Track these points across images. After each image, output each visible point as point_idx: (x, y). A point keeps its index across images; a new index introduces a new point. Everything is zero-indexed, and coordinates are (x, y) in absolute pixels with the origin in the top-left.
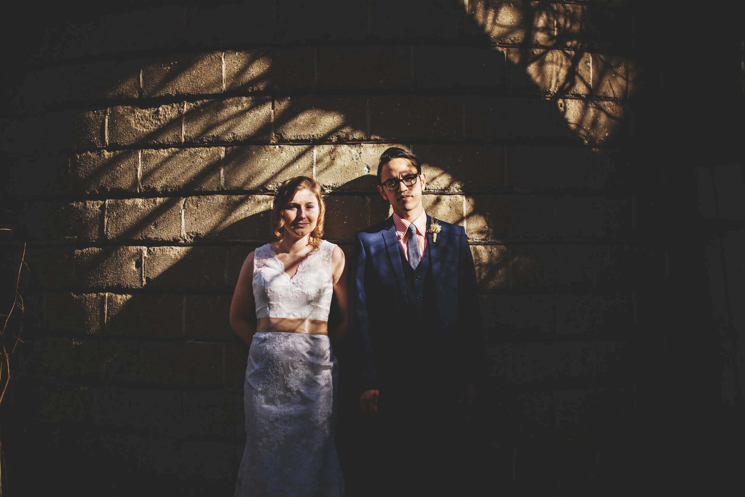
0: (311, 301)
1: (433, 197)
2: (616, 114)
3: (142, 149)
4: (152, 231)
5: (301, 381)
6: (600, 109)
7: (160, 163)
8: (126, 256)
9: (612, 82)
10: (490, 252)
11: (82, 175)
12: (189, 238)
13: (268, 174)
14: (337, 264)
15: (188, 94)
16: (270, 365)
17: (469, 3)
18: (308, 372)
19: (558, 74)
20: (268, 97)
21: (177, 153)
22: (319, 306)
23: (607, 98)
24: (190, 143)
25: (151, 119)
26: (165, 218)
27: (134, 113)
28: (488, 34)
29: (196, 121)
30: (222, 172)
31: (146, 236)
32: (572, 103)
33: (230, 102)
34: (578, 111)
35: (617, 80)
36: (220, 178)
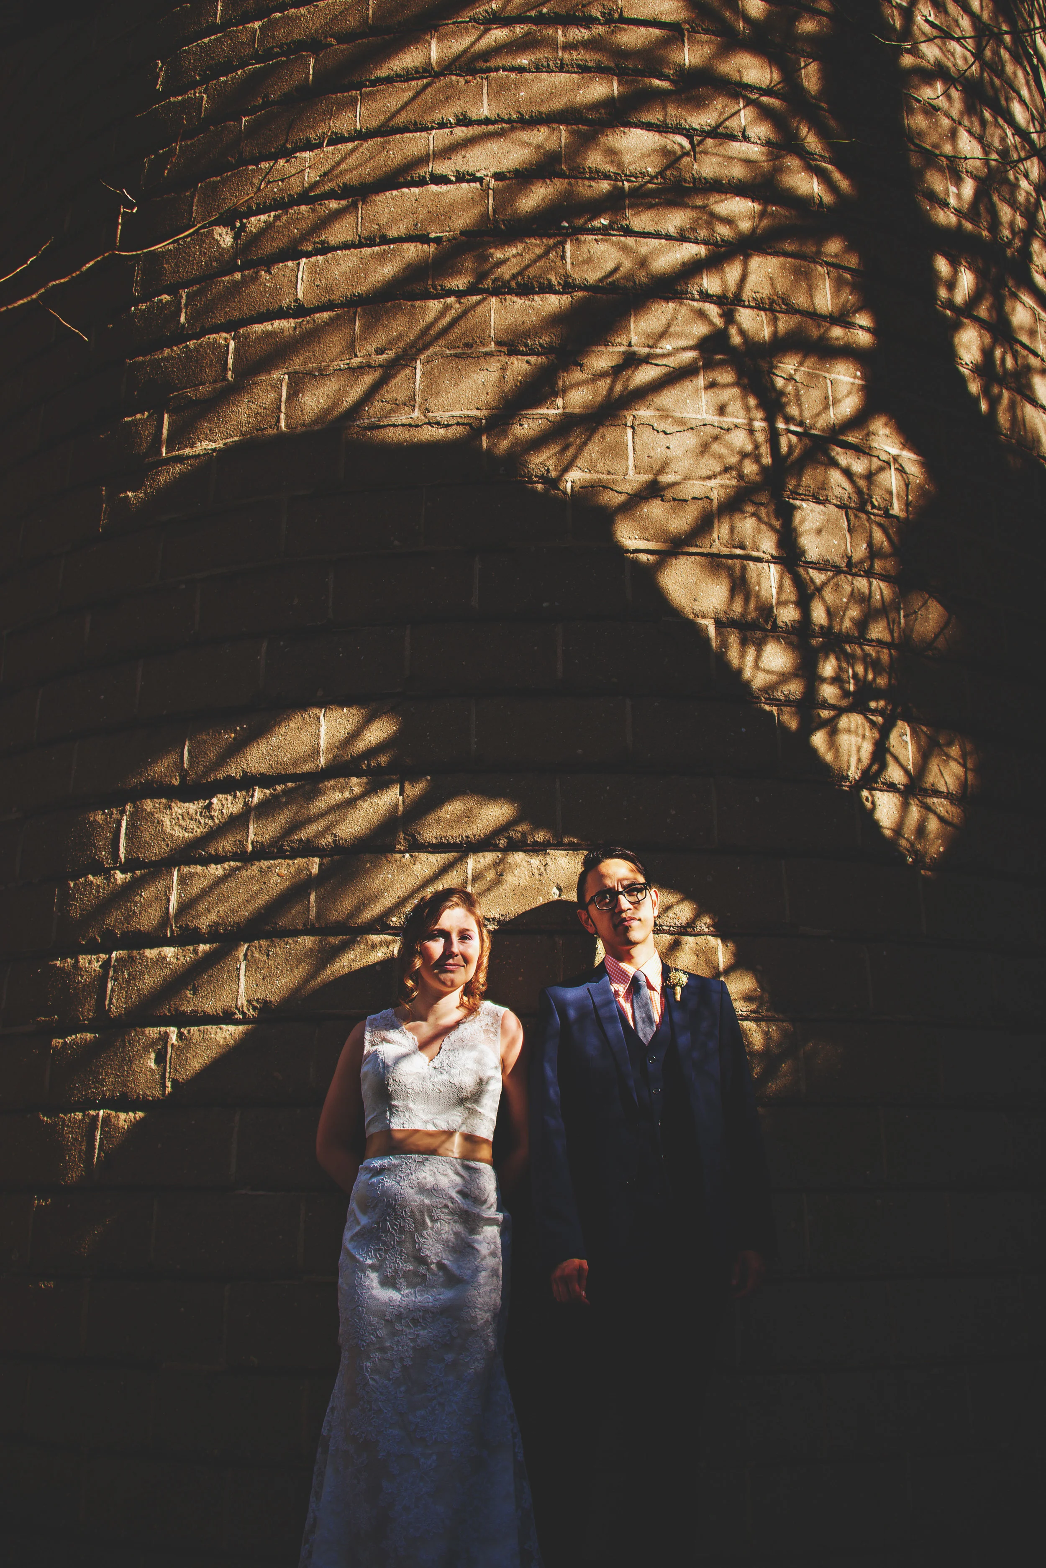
0: (467, 1099)
1: (667, 938)
2: (953, 819)
3: (179, 865)
4: (187, 1000)
5: (446, 1243)
6: (928, 808)
7: (208, 887)
8: (140, 1045)
9: (942, 769)
10: (766, 1033)
11: (75, 914)
12: (251, 1010)
13: (391, 899)
14: (509, 1038)
15: (261, 774)
16: (389, 1215)
17: (716, 636)
18: (458, 1228)
19: (859, 749)
20: (394, 777)
21: (238, 869)
22: (479, 1109)
23: (937, 793)
24: (262, 852)
25: (198, 817)
26: (212, 976)
27: (171, 809)
28: (747, 684)
29: (273, 816)
30: (313, 897)
31: (176, 1010)
32: (884, 797)
33: (331, 786)
34: (894, 809)
35: (950, 766)
36: (309, 907)
